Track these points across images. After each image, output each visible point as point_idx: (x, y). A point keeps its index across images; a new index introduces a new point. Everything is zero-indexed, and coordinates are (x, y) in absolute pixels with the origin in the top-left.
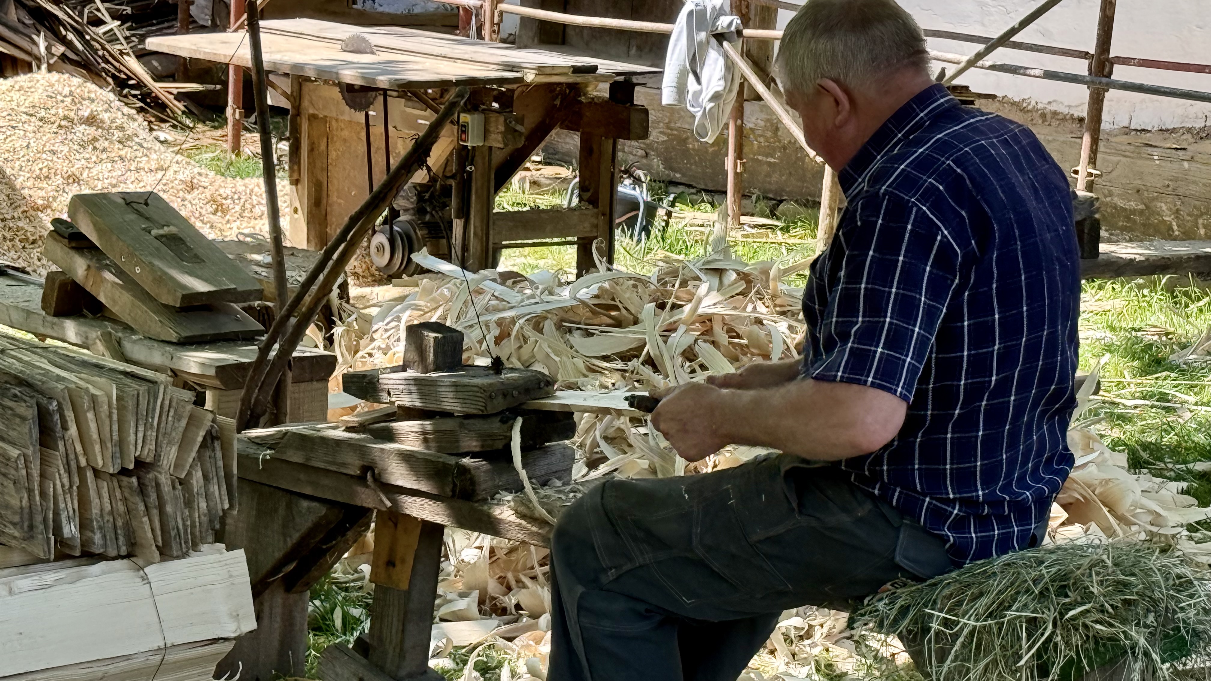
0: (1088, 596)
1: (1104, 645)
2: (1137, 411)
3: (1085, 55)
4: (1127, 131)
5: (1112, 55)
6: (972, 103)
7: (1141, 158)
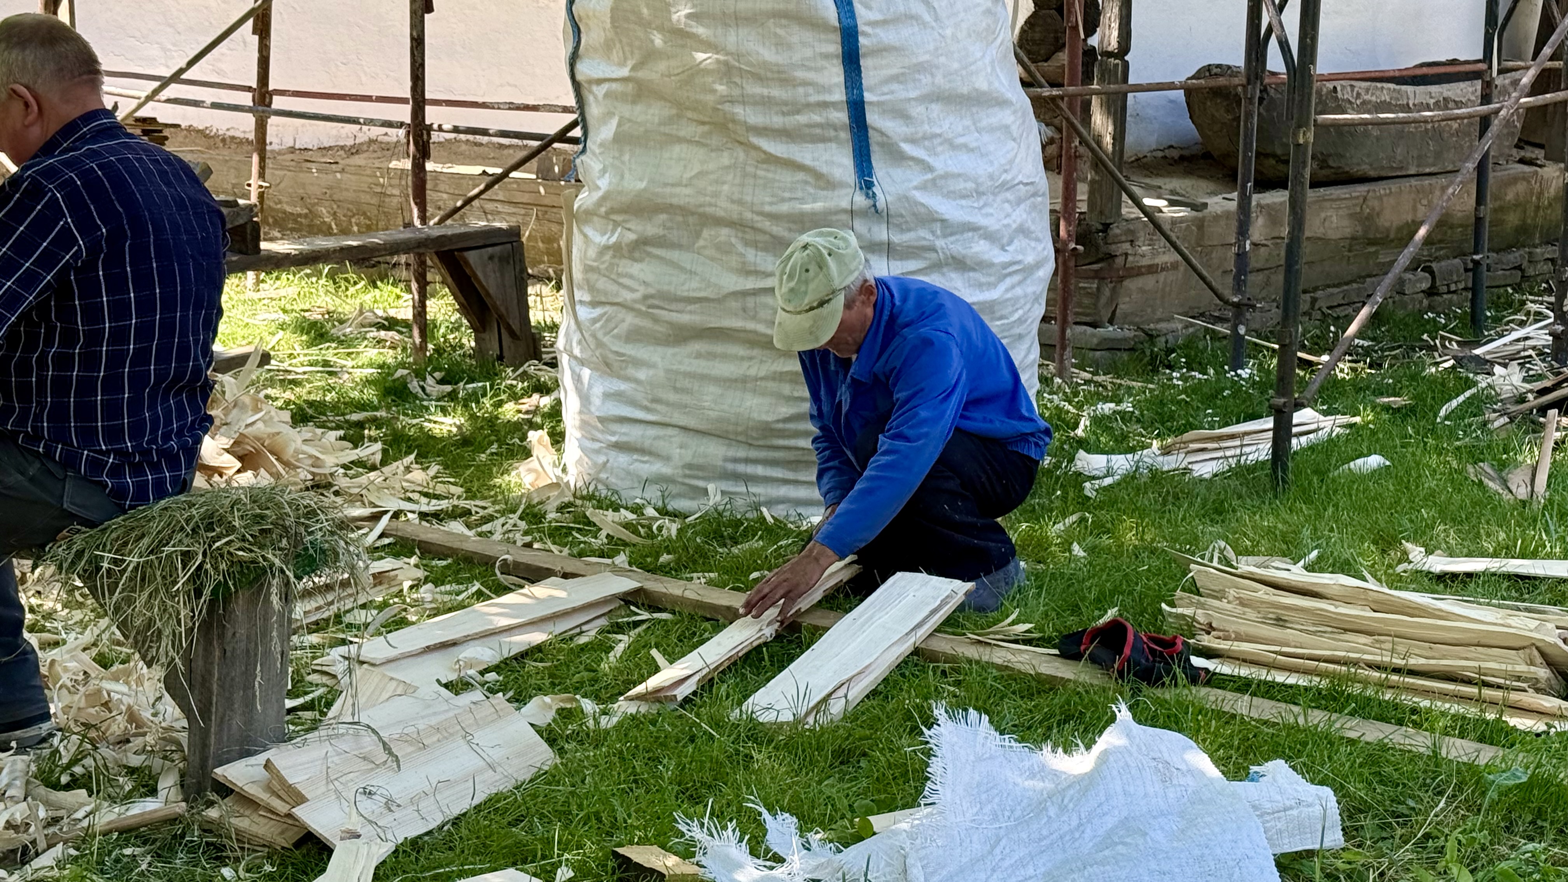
0: (231, 529)
1: (248, 568)
2: (306, 376)
3: (249, 89)
4: (292, 150)
5: (271, 88)
6: (161, 131)
7: (302, 171)
